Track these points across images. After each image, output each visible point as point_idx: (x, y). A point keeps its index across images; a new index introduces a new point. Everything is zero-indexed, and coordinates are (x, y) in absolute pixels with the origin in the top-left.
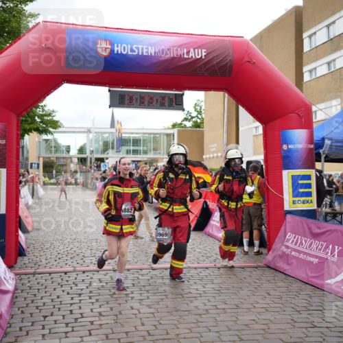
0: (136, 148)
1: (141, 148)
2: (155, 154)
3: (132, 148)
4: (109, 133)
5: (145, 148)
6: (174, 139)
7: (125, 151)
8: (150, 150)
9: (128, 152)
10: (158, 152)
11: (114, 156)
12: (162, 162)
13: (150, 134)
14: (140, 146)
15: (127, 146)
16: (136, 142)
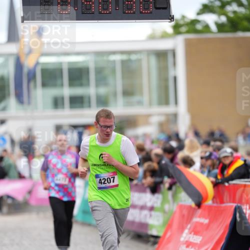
0: (78, 91)
1: (91, 91)
2: (128, 104)
3: (67, 91)
4: (9, 55)
5: (103, 91)
6: (174, 64)
7: (50, 101)
8: (115, 94)
9: (57, 103)
10: (136, 98)
11: (21, 113)
12: (147, 123)
13: (114, 53)
14: (88, 84)
15: (55, 85)
16: (78, 75)
